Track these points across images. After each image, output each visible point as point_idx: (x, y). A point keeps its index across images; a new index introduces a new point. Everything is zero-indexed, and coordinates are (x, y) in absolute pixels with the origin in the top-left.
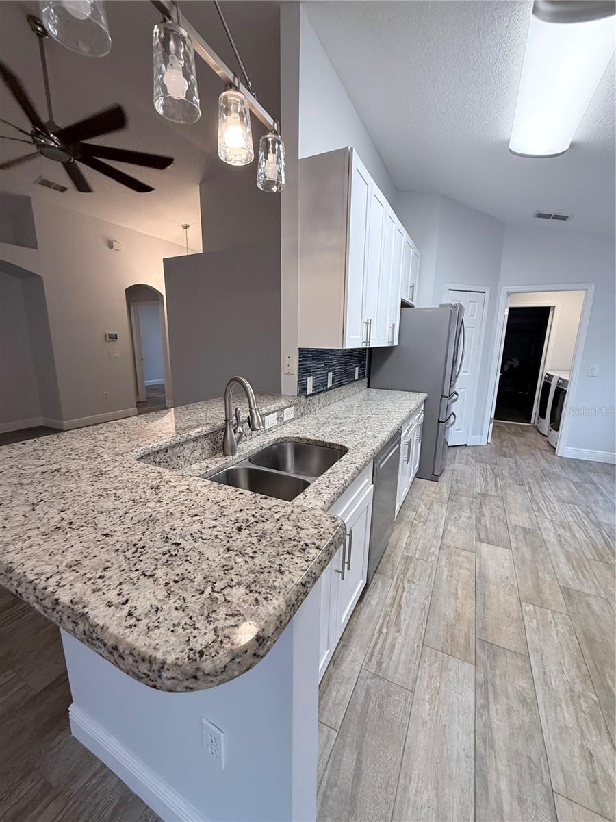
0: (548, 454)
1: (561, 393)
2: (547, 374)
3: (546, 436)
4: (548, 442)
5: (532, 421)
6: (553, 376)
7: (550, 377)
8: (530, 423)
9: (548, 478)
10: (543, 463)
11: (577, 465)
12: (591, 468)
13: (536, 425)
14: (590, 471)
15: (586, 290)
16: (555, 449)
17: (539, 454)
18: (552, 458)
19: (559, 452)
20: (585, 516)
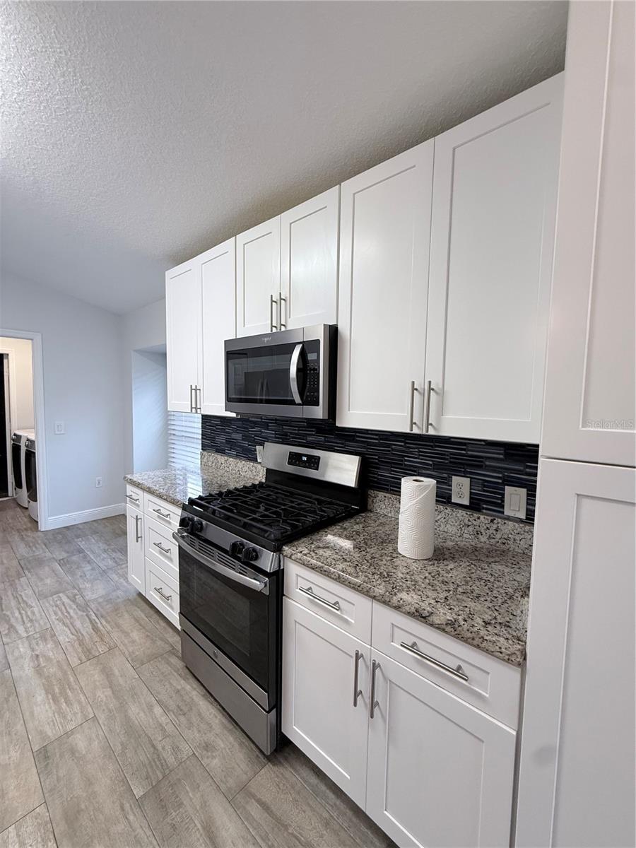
0: (29, 533)
1: (31, 455)
2: (15, 435)
3: (27, 508)
4: (29, 516)
5: (10, 494)
6: (20, 436)
7: (18, 437)
8: (7, 496)
9: (27, 569)
10: (22, 550)
11: (65, 535)
12: (79, 532)
13: (15, 496)
14: (78, 537)
15: (32, 340)
16: (37, 522)
17: (17, 538)
18: (33, 538)
19: (43, 526)
20: (71, 603)
